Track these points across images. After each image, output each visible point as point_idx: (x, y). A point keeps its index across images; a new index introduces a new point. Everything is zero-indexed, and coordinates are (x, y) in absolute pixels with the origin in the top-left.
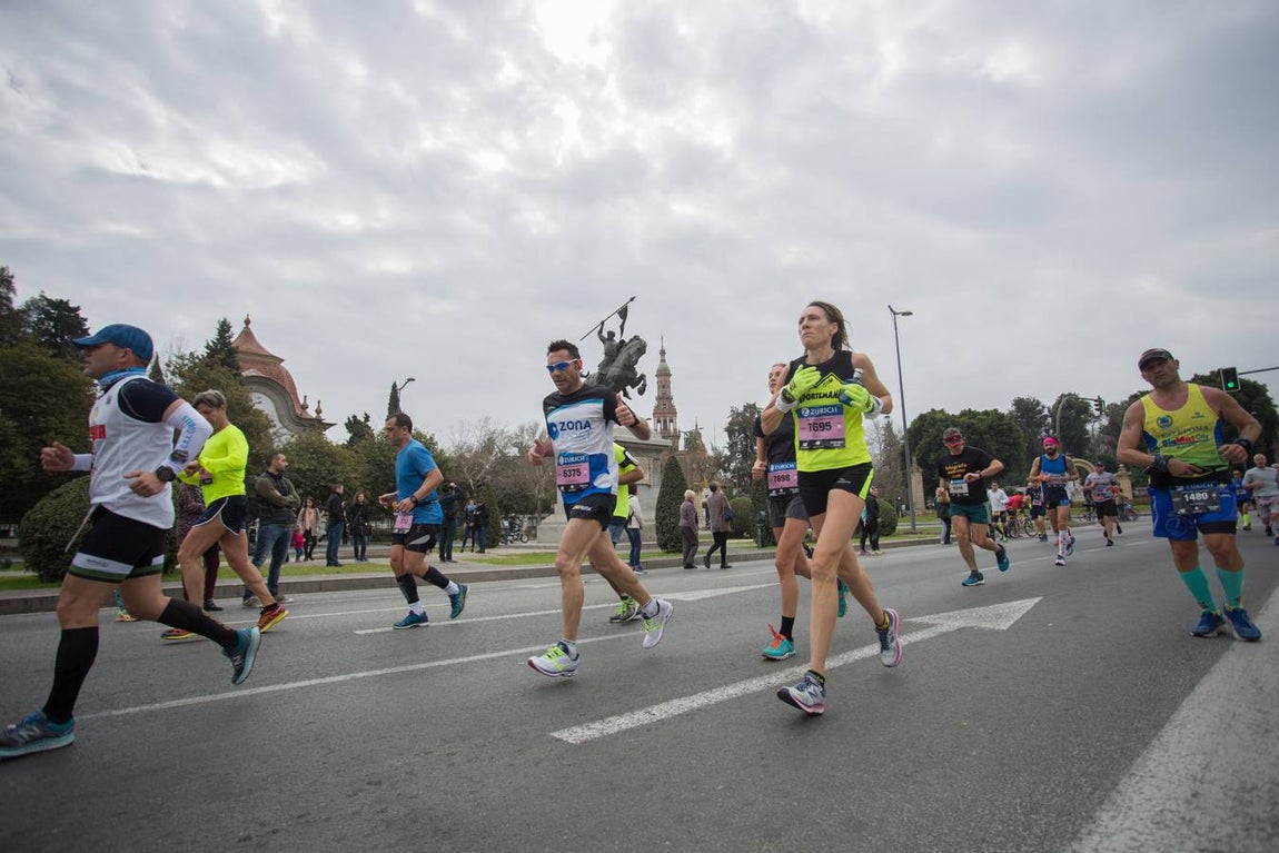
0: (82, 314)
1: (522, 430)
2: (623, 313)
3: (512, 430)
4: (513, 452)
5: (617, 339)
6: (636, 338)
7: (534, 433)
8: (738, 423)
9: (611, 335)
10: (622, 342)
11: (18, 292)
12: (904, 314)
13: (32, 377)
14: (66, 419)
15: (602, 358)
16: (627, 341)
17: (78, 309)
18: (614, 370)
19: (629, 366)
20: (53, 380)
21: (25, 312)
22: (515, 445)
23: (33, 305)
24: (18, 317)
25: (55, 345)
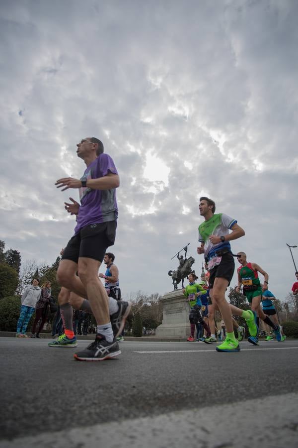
0: (20, 255)
1: (152, 296)
2: (186, 249)
3: (149, 296)
4: (149, 304)
5: (184, 258)
6: (191, 257)
7: (156, 298)
8: (233, 294)
9: (182, 257)
10: (186, 259)
11: (5, 248)
12: (294, 247)
13: (3, 272)
14: (9, 286)
15: (179, 265)
16: (188, 259)
17: (19, 253)
18: (183, 269)
19: (189, 268)
20: (8, 273)
21: (6, 254)
22: (150, 302)
23: (8, 252)
24: (3, 255)
25: (11, 264)
